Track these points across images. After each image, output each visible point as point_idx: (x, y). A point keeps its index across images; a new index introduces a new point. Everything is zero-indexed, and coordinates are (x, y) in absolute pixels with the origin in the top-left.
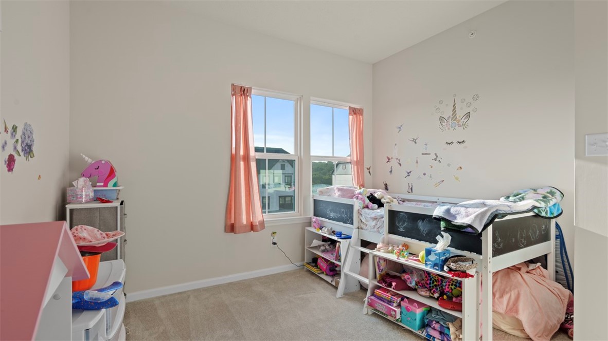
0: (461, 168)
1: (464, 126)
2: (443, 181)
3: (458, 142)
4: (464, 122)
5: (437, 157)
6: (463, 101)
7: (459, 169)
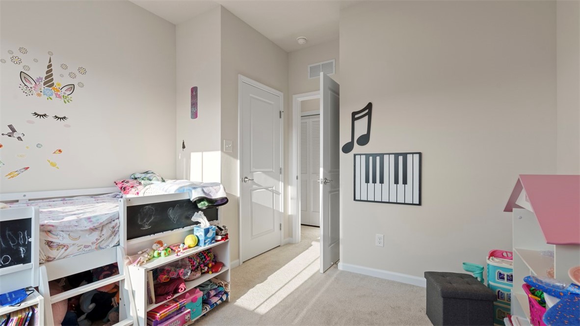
0: (60, 151)
1: (66, 99)
2: (27, 168)
3: (56, 117)
4: (65, 93)
5: (14, 131)
6: (64, 67)
7: (58, 152)
